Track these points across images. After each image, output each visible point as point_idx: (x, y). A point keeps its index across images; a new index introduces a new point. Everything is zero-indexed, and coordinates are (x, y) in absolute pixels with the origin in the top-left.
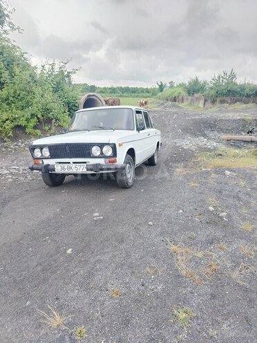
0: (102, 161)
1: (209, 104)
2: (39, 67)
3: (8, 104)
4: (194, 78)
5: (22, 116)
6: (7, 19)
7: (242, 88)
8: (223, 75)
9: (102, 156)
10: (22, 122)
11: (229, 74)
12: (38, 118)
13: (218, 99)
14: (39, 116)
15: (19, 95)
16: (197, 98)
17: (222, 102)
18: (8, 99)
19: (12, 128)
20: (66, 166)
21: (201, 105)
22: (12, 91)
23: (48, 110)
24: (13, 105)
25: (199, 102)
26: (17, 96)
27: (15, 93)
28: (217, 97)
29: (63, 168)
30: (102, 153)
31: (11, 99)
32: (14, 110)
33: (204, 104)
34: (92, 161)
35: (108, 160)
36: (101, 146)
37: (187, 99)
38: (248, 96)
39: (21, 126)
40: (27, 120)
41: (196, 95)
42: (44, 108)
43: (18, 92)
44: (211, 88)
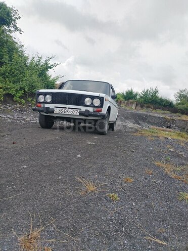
0: (91, 110)
1: (139, 108)
2: (30, 58)
3: (4, 78)
4: (130, 89)
5: (13, 88)
6: (13, 22)
7: (162, 100)
8: (150, 89)
9: (92, 105)
10: (12, 92)
11: (154, 89)
12: (25, 91)
13: (146, 105)
14: (26, 90)
15: (13, 73)
16: (131, 103)
17: (148, 107)
18: (4, 74)
19: (4, 95)
20: (64, 109)
21: (134, 107)
22: (9, 69)
23: (33, 87)
24: (7, 79)
25: (132, 105)
26: (11, 73)
27: (10, 70)
28: (144, 103)
29: (60, 111)
30: (92, 103)
31: (7, 74)
32: (8, 82)
33: (136, 107)
34: (83, 109)
35: (95, 109)
36: (93, 98)
37: (124, 102)
38: (165, 106)
39: (11, 94)
40: (17, 91)
41: (130, 101)
42: (31, 84)
43: (13, 71)
44: (141, 97)
